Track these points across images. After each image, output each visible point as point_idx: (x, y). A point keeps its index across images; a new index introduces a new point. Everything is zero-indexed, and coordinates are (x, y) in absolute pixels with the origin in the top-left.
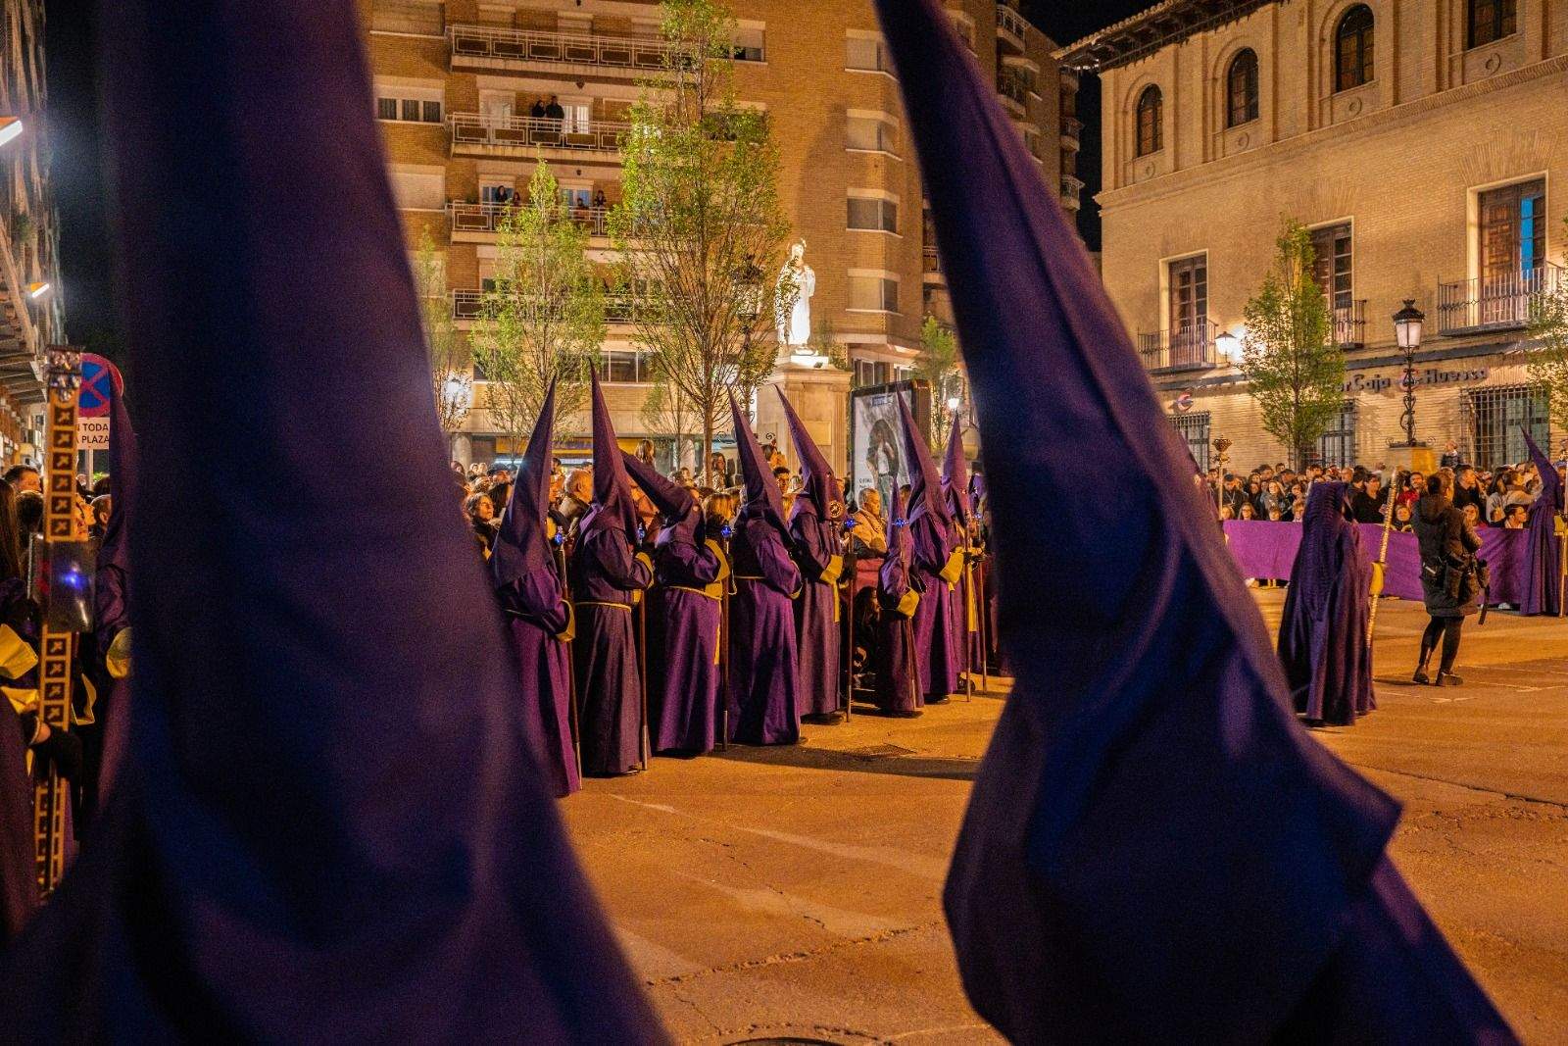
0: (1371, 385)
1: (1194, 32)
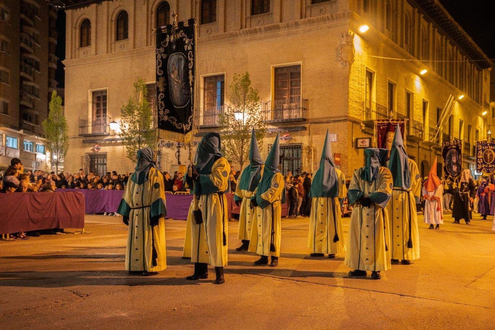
0: (167, 145)
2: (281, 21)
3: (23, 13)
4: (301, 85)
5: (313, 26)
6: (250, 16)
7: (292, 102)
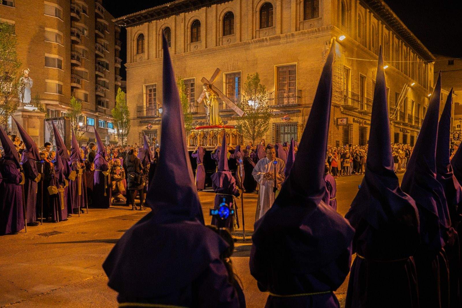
0: (200, 124)
1: (153, 20)
2: (281, 33)
3: (97, 29)
4: (297, 79)
5: (305, 36)
6: (258, 29)
7: (290, 92)
